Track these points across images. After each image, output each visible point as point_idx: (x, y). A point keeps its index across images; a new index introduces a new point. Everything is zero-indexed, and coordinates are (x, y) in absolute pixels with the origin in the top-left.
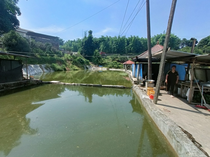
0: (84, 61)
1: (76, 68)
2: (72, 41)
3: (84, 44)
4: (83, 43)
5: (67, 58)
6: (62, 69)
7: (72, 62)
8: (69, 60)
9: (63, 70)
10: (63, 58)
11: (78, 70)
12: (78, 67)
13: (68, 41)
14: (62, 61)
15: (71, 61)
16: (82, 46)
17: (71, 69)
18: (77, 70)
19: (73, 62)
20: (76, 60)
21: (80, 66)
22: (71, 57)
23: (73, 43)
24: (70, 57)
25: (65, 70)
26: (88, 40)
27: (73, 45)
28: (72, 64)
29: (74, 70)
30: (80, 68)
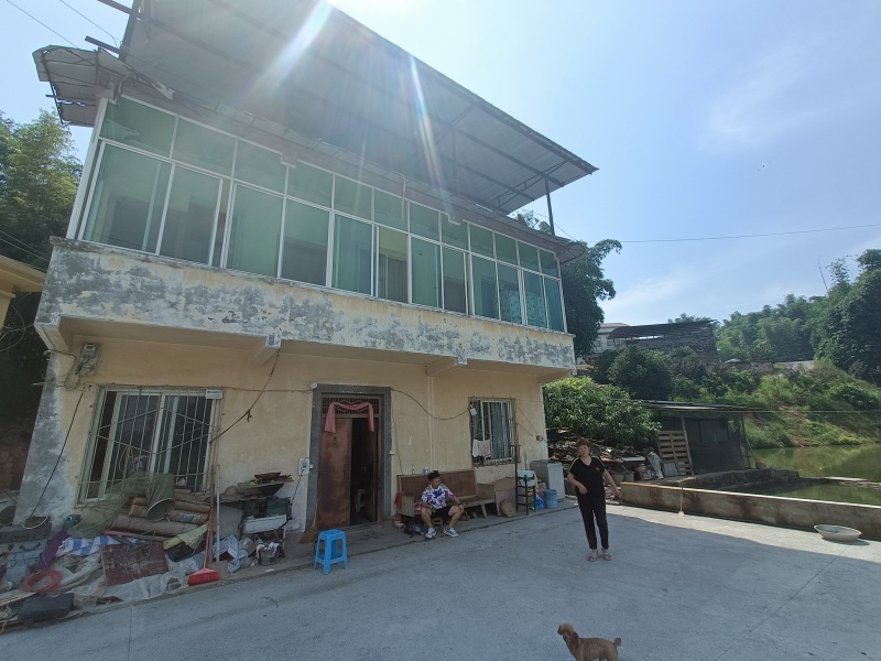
0: (874, 398)
1: (842, 438)
2: (754, 317)
3: (845, 320)
4: (840, 317)
5: (777, 395)
6: (774, 441)
7: (806, 408)
8: (788, 403)
9: (778, 447)
10: (760, 396)
11: (857, 444)
12: (852, 429)
13: (733, 317)
14: (760, 405)
15: (801, 403)
16: (835, 330)
17: (815, 440)
18: (847, 444)
19: (813, 408)
20: (827, 396)
21: (863, 425)
22: (795, 387)
23: (761, 322)
24: (786, 387)
25: (788, 444)
26: (864, 297)
27: (762, 330)
28: (812, 418)
29: (835, 444)
30: (864, 435)
